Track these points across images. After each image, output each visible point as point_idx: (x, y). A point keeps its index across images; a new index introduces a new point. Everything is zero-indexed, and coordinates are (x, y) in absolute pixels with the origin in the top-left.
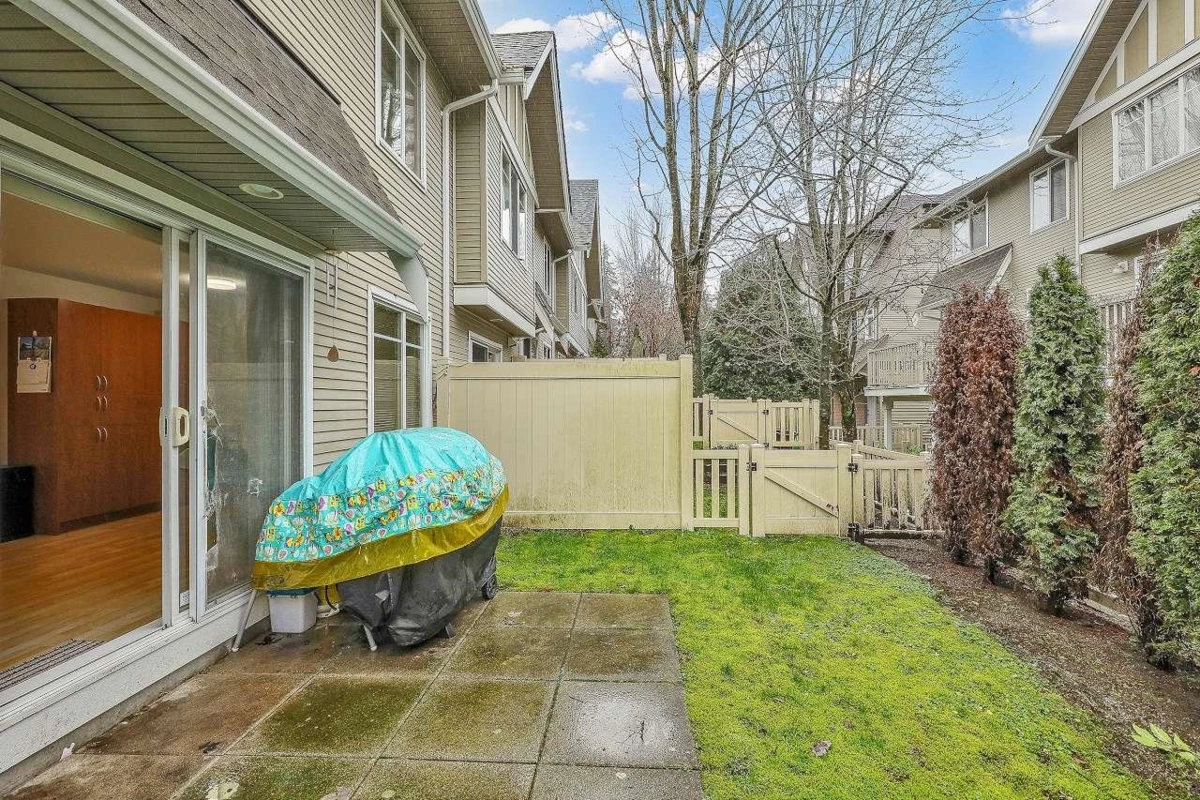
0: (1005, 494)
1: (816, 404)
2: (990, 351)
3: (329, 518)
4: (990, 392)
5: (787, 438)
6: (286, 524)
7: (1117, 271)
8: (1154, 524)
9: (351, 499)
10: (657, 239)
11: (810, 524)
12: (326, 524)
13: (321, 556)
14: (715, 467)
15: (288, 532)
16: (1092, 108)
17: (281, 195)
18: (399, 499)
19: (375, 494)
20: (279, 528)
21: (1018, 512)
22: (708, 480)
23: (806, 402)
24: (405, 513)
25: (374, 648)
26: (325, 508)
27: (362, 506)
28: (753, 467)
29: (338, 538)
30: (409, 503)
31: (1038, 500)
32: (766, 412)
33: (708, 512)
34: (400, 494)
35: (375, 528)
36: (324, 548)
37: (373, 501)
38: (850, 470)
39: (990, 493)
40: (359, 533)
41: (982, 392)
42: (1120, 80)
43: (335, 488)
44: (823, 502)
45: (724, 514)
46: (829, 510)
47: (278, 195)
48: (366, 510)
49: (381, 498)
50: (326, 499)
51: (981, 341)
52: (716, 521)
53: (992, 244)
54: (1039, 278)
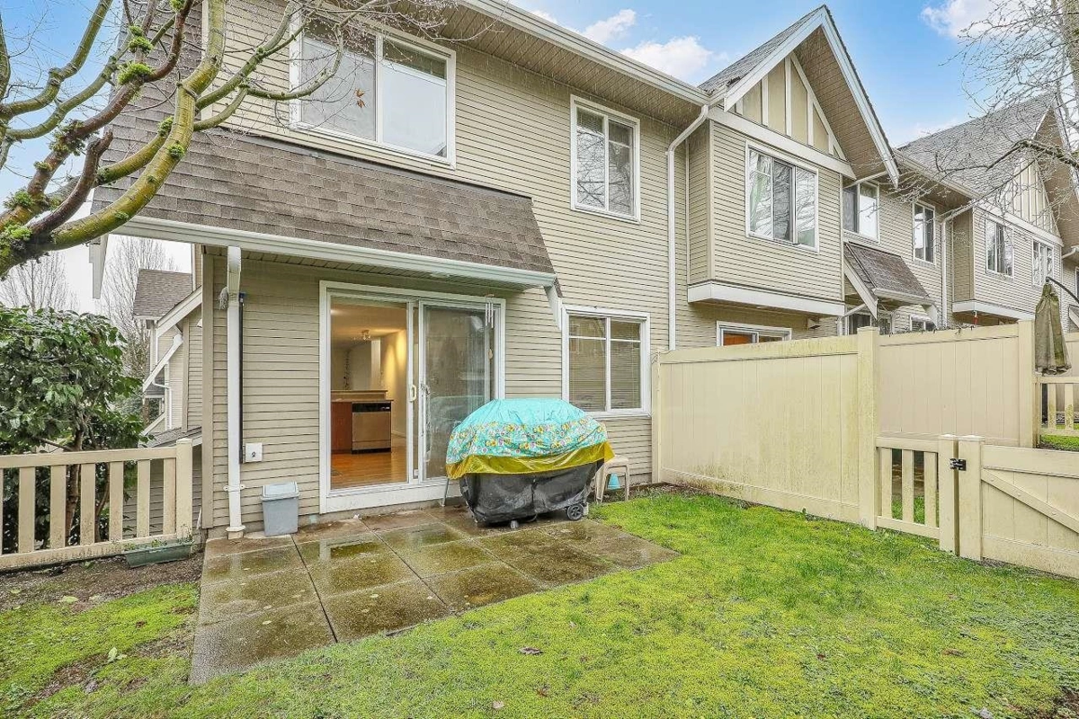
14: (907, 459)
28: (960, 465)
33: (897, 513)
45: (919, 520)
52: (908, 525)
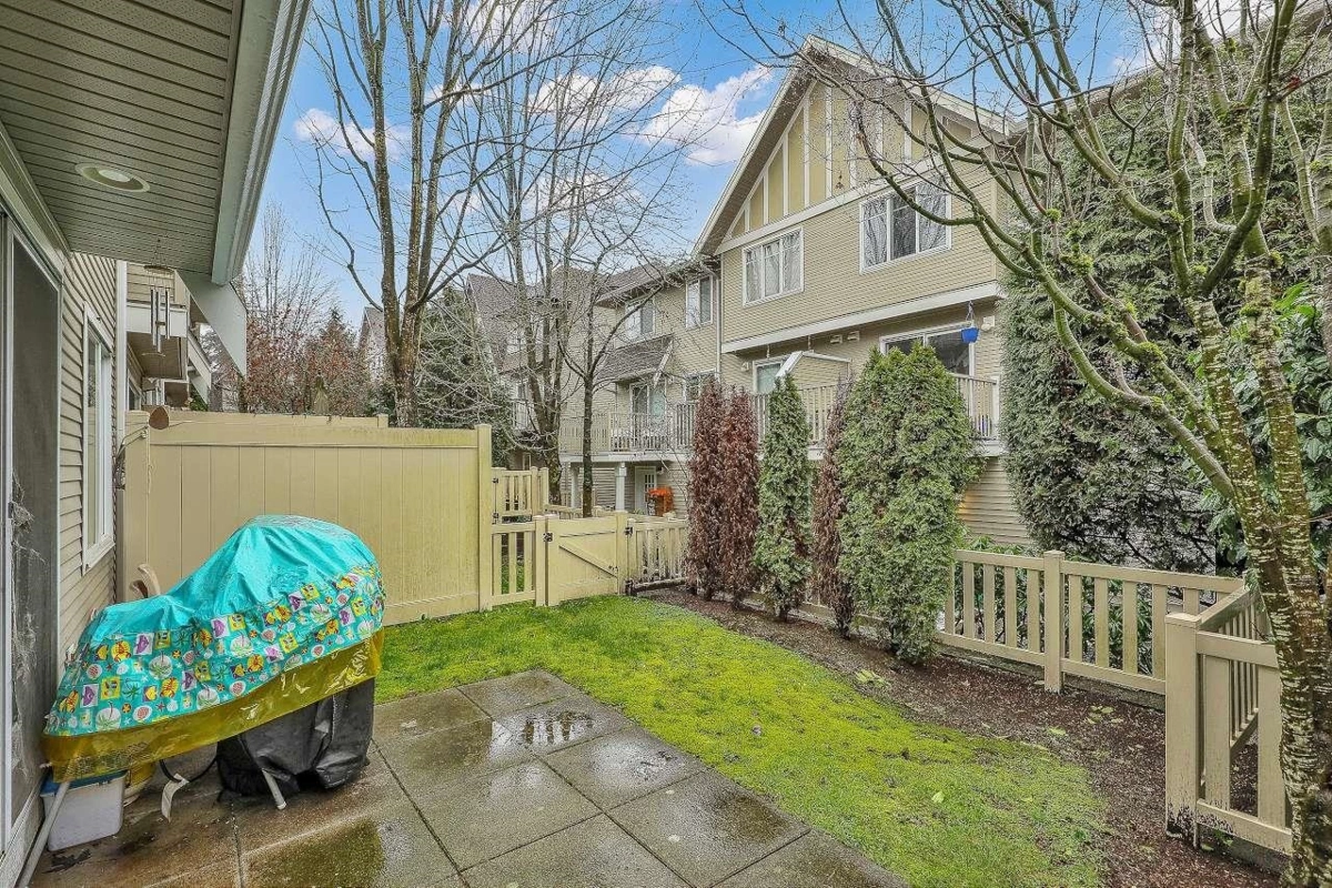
0: (751, 541)
1: (545, 471)
2: (740, 435)
3: (235, 643)
4: (741, 466)
5: (516, 507)
6: (137, 668)
7: (743, 369)
8: (854, 550)
9: (270, 615)
10: (352, 270)
11: (595, 586)
12: (234, 654)
13: (226, 698)
14: (513, 541)
15: (145, 679)
16: (730, 243)
17: (147, 187)
18: (341, 605)
19: (303, 604)
20: (126, 678)
21: (763, 553)
22: (505, 551)
23: (534, 470)
24: (351, 620)
25: (282, 805)
26: (226, 633)
27: (283, 623)
28: (549, 538)
29: (255, 669)
30: (355, 608)
31: (779, 542)
32: (496, 481)
33: (505, 588)
34: (342, 599)
35: (309, 645)
36: (231, 687)
37: (301, 613)
38: (627, 533)
39: (740, 542)
40: (288, 656)
41: (736, 466)
42: (747, 228)
43: (232, 605)
44: (605, 564)
45: (521, 587)
46: (610, 571)
47: (141, 187)
48: (291, 626)
49: (316, 607)
50: (224, 621)
51: (734, 428)
52: (514, 596)
53: (658, 330)
54: (775, 386)
